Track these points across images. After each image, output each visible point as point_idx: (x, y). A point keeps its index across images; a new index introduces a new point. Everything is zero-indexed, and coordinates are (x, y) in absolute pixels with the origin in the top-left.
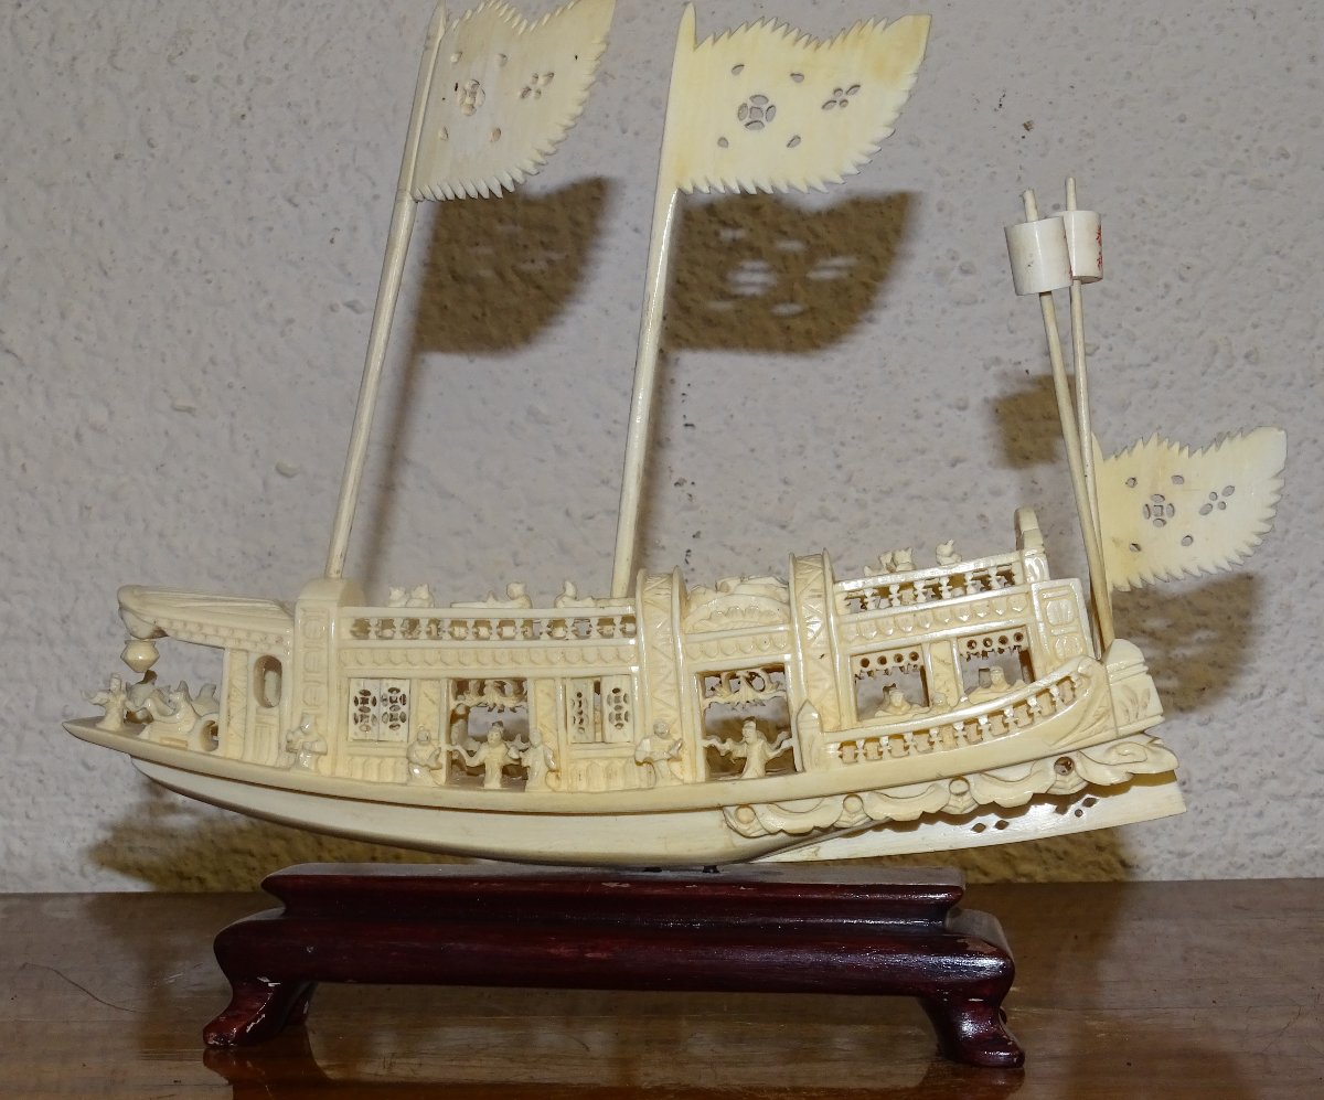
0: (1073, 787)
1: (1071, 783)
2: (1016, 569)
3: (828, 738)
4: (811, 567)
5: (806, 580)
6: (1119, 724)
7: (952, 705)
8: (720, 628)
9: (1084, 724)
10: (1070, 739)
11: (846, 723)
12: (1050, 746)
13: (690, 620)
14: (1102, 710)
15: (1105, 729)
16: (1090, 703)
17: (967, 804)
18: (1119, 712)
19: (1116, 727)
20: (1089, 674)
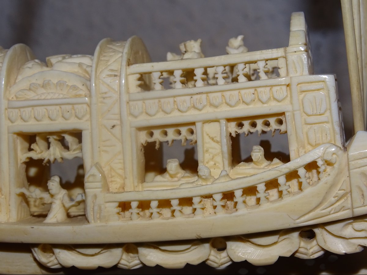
0: (313, 254)
1: (311, 251)
2: (281, 63)
3: (110, 197)
4: (114, 51)
5: (108, 61)
6: (355, 205)
7: (216, 177)
8: (36, 98)
9: (325, 204)
10: (311, 215)
11: (129, 187)
12: (295, 220)
13: (14, 90)
14: (342, 192)
15: (343, 208)
16: (332, 186)
17: (223, 260)
18: (356, 194)
19: (353, 208)
20: (333, 161)
